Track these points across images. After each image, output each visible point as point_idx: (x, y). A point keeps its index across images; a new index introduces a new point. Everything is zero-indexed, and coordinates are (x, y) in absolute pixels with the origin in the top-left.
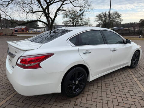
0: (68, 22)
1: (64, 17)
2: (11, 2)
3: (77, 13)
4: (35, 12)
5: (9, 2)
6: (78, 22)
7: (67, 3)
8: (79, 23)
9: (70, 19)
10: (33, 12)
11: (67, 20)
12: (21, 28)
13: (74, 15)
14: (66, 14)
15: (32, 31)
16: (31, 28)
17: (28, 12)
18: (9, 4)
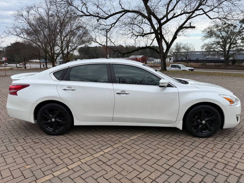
0: (213, 44)
1: (206, 37)
2: (113, 25)
3: (235, 27)
4: (145, 34)
5: (111, 25)
6: (234, 44)
7: (199, 15)
8: (237, 46)
9: (218, 40)
10: (143, 34)
11: (212, 42)
12: (137, 58)
13: (227, 32)
14: (211, 31)
15: (152, 62)
16: (151, 58)
17: (137, 36)
18: (111, 27)
